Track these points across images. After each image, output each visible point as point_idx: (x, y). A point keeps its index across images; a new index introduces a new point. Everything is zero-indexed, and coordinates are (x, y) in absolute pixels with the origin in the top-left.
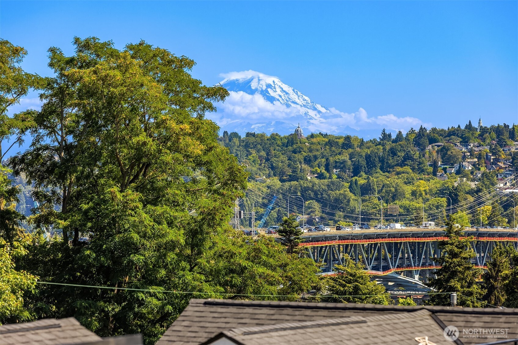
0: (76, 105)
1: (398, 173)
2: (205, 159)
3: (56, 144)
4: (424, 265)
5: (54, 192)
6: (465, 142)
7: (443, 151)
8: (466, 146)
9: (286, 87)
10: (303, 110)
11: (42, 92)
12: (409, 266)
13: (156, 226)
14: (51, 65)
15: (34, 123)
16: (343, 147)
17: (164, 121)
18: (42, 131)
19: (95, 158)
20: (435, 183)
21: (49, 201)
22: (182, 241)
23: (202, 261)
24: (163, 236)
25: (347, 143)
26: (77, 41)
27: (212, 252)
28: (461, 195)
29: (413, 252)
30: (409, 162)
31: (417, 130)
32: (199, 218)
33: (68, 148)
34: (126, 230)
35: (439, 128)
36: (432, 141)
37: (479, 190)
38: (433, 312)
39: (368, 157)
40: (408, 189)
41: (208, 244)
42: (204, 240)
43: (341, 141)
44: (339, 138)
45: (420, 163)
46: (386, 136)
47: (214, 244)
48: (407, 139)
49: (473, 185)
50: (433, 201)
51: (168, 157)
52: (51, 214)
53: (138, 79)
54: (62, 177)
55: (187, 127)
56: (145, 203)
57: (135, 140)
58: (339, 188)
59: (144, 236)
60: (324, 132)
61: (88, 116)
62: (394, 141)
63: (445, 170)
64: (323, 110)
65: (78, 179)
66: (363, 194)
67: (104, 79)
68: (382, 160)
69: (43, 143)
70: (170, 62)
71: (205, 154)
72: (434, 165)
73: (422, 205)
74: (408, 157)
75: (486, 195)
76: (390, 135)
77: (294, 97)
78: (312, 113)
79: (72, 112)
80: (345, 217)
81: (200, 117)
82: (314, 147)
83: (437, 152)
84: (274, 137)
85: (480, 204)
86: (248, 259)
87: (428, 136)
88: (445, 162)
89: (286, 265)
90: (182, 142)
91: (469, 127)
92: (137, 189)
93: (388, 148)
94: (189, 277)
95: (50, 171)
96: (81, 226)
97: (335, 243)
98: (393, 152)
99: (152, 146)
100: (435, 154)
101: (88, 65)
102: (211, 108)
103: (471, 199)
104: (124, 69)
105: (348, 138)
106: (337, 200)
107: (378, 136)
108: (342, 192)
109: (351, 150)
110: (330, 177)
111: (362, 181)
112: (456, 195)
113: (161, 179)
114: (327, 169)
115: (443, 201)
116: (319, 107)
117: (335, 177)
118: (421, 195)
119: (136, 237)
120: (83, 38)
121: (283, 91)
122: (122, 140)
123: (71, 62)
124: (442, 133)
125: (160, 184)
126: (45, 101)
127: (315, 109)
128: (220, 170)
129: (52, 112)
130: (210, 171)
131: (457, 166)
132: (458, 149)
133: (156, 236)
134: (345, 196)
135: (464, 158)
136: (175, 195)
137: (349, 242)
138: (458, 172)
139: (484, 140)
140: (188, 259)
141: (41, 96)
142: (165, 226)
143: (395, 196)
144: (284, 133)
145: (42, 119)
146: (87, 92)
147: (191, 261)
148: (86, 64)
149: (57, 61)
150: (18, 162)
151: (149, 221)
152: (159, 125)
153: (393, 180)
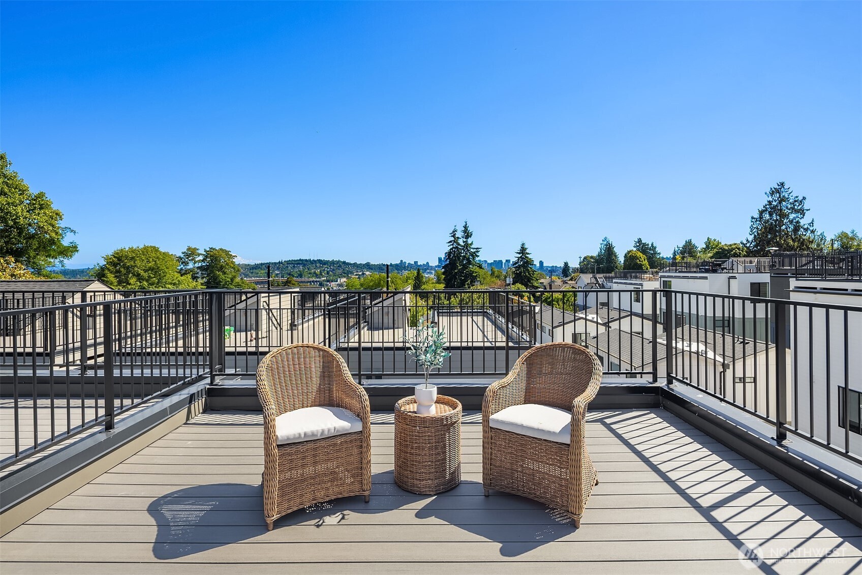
0: (209, 258)
5: (205, 273)
19: (213, 267)
20: (264, 271)
21: (204, 275)
32: (233, 277)
33: (208, 265)
34: (219, 279)
39: (253, 267)
40: (260, 272)
46: (256, 264)
51: (227, 267)
52: (204, 277)
53: (221, 254)
54: (207, 271)
55: (230, 262)
56: (223, 274)
57: (221, 264)
59: (223, 280)
61: (211, 260)
65: (210, 271)
66: (252, 274)
67: (215, 254)
69: (203, 265)
70: (227, 251)
81: (232, 260)
83: (265, 266)
90: (229, 264)
92: (221, 272)
93: (256, 266)
95: (204, 269)
96: (211, 278)
99: (224, 265)
102: (234, 259)
104: (219, 253)
107: (254, 264)
111: (252, 271)
117: (247, 270)
119: (221, 280)
120: (211, 248)
121: (239, 256)
122: (218, 264)
123: (208, 251)
125: (225, 271)
128: (236, 269)
132: (268, 266)
133: (225, 280)
136: (228, 273)
139: (273, 265)
142: (227, 278)
143: (257, 274)
145: (203, 261)
146: (211, 256)
147: (231, 284)
148: (211, 251)
149: (205, 251)
150: (198, 268)
151: (224, 277)
152: (225, 262)
153: (257, 271)
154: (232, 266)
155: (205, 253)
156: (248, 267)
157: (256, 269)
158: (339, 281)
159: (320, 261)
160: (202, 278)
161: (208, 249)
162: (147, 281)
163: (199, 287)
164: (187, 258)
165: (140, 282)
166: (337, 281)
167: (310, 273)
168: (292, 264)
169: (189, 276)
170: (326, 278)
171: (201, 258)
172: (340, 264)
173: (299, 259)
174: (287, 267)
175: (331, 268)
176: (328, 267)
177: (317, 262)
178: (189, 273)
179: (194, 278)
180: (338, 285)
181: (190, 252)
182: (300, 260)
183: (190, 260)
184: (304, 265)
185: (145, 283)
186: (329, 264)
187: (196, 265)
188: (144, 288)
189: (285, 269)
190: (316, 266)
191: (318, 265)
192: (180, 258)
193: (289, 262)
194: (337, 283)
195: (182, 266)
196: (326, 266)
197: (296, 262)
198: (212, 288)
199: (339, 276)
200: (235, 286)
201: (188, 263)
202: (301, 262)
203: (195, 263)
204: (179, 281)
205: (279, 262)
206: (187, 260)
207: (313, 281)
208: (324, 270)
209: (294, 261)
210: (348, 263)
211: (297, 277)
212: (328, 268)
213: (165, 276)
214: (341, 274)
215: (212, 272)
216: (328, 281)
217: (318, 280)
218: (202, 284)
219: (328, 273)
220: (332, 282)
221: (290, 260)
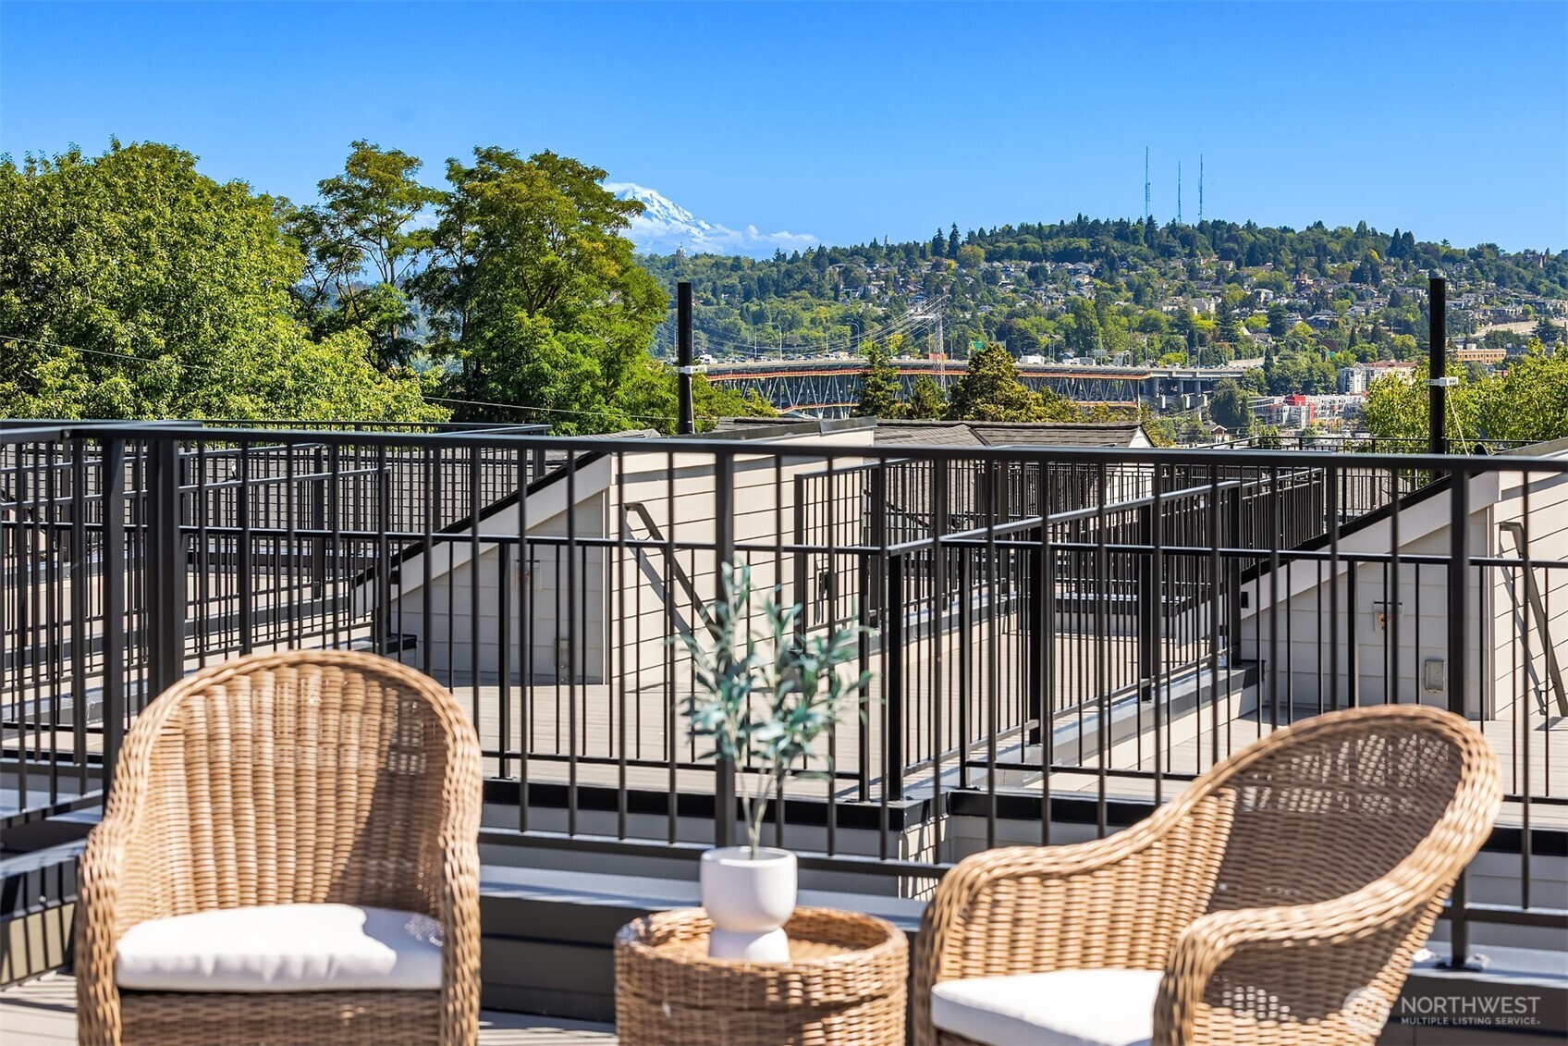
0: (477, 222)
1: (795, 298)
2: (621, 281)
3: (455, 266)
4: (828, 402)
5: (453, 319)
6: (870, 263)
7: (846, 273)
8: (872, 267)
9: (664, 201)
10: (684, 228)
11: (439, 208)
12: (812, 403)
13: (569, 355)
14: (449, 178)
15: (430, 242)
16: (732, 270)
17: (574, 240)
18: (439, 252)
19: (498, 280)
20: (837, 310)
21: (447, 329)
22: (598, 372)
23: (620, 393)
24: (578, 366)
25: (737, 264)
26: (477, 150)
27: (630, 384)
28: (867, 322)
29: (816, 388)
30: (807, 286)
31: (816, 250)
32: (616, 346)
33: (467, 269)
34: (535, 360)
35: (840, 246)
36: (833, 261)
37: (887, 317)
38: (972, 427)
39: (760, 280)
40: (806, 316)
41: (625, 374)
42: (621, 370)
43: (730, 262)
44: (729, 258)
45: (820, 287)
46: (780, 257)
47: (633, 374)
48: (804, 259)
49: (880, 311)
50: (836, 329)
51: (583, 279)
52: (448, 343)
53: (546, 192)
54: (461, 303)
55: (600, 245)
56: (557, 329)
57: (543, 260)
58: (728, 315)
59: (555, 366)
60: (709, 252)
61: (489, 236)
62: (789, 262)
63: (847, 293)
64: (707, 227)
65: (479, 304)
66: (755, 323)
67: (509, 193)
68: (776, 283)
69: (440, 265)
70: (580, 173)
71: (621, 275)
72: (836, 289)
73: (822, 334)
74: (806, 280)
75: (895, 323)
76: (784, 256)
77: (674, 212)
78: (694, 231)
79: (471, 229)
80: (736, 348)
81: (614, 234)
82: (698, 269)
83: (839, 273)
84: (652, 258)
85: (889, 333)
86: (670, 391)
87: (828, 255)
88: (847, 286)
89: (711, 397)
90: (596, 262)
91: (874, 245)
92: (545, 314)
93: (783, 269)
94: (605, 412)
95: (448, 296)
96: (484, 356)
97: (728, 377)
98: (789, 274)
99: (563, 265)
100: (836, 277)
101: (490, 177)
102: (626, 223)
103: (879, 327)
104: (530, 182)
105: (737, 259)
106: (726, 329)
107: (771, 257)
108: (732, 319)
109: (740, 273)
110: (718, 304)
111: (754, 308)
112: (862, 323)
113: (573, 303)
114: (714, 294)
115: (847, 329)
116: (702, 223)
117: (723, 302)
118: (821, 323)
119: (546, 366)
120: (484, 148)
121: (661, 205)
122: (530, 261)
123: (470, 174)
124: (843, 252)
125: (571, 309)
126: (441, 218)
127: (698, 226)
128: (638, 294)
129: (448, 231)
130: (626, 294)
131: (861, 289)
132: (863, 271)
133: (569, 366)
134: (735, 325)
135: (869, 280)
136: (587, 321)
137: (745, 377)
138: (862, 297)
139: (891, 260)
140: (604, 391)
141: (437, 212)
142: (579, 354)
143: (792, 324)
144: (665, 253)
145: (438, 238)
146: (489, 207)
147: (607, 393)
148: (487, 177)
149: (455, 173)
150: (412, 285)
151: (561, 350)
152: (569, 243)
153: (789, 306)
154: (612, 270)
155: (450, 188)
156: (734, 280)
157: (781, 292)
158: (1357, 383)
159: (1219, 236)
160: (433, 351)
161: (470, 163)
162: (133, 370)
163: (417, 411)
164: (351, 221)
165: (96, 378)
166: (1342, 387)
167: (1149, 326)
168: (1026, 255)
169: (357, 341)
170: (1261, 361)
171: (428, 218)
172: (1367, 259)
173: (1070, 219)
174: (991, 278)
175: (1300, 288)
176: (1281, 275)
177: (1203, 240)
178: (358, 321)
179: (390, 352)
180: (1349, 413)
181: (365, 184)
182: (1083, 227)
183: (364, 234)
184: (1110, 265)
185: (120, 380)
186: (1287, 257)
187: (403, 267)
188: (114, 413)
189: (972, 290)
190: (1193, 273)
191: (1207, 263)
192: (311, 220)
193: (1001, 245)
194: (1347, 399)
195: (321, 273)
196: (1261, 273)
197: (1050, 245)
198: (492, 416)
199: (1362, 345)
200: (633, 409)
201: (353, 255)
202: (1084, 244)
203: (393, 254)
204: (298, 373)
205: (938, 242)
206: (348, 232)
207: (1169, 384)
208: (1250, 302)
209: (1040, 232)
210: (1429, 249)
211: (1056, 352)
212: (1277, 288)
213: (224, 338)
214: (1375, 336)
215: (493, 309)
216: (1276, 385)
217: (1201, 373)
218: (431, 396)
219: (1277, 327)
220: (1308, 388)
221: (1008, 231)
